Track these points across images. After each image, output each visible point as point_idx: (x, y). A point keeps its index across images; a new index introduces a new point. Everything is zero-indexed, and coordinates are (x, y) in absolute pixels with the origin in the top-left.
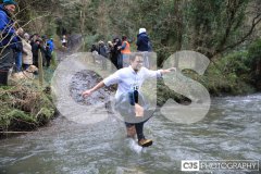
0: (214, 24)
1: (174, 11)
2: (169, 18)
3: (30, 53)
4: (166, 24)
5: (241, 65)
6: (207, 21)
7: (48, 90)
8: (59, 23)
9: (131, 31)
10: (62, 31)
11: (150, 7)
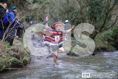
1: (81, 13)
2: (79, 16)
5: (110, 37)
6: (95, 18)
10: (28, 20)
11: (70, 11)
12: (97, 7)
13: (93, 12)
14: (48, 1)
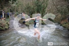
0: (40, 12)
1: (33, 9)
2: (32, 10)
3: (4, 15)
4: (32, 11)
6: (39, 11)
7: (7, 23)
8: (10, 9)
9: (25, 12)
10: (11, 11)
12: (40, 7)
13: (38, 9)
14: (20, 3)
